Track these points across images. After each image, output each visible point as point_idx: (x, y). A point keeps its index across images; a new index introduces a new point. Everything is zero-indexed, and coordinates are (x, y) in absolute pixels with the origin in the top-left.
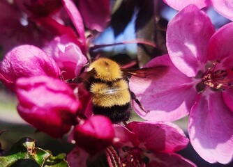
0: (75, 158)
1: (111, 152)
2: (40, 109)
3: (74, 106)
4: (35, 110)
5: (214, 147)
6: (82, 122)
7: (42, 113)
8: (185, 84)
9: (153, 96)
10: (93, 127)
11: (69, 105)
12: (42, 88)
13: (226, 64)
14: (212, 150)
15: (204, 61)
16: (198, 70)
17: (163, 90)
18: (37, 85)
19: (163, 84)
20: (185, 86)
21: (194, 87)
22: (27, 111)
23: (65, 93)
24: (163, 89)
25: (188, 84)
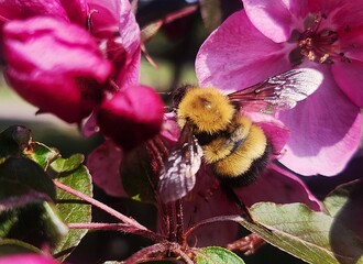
0: (101, 159)
1: (156, 149)
2: (45, 74)
3: (102, 70)
4: (36, 75)
5: (315, 153)
6: (110, 96)
7: (48, 80)
8: (272, 53)
9: (225, 77)
10: (130, 102)
11: (94, 69)
12: (47, 39)
13: (338, 19)
14: (313, 158)
15: (301, 14)
16: (292, 28)
17: (240, 66)
18: (40, 33)
19: (240, 56)
20: (274, 56)
21: (287, 56)
22: (23, 77)
23: (86, 47)
24: (240, 63)
25: (278, 52)
